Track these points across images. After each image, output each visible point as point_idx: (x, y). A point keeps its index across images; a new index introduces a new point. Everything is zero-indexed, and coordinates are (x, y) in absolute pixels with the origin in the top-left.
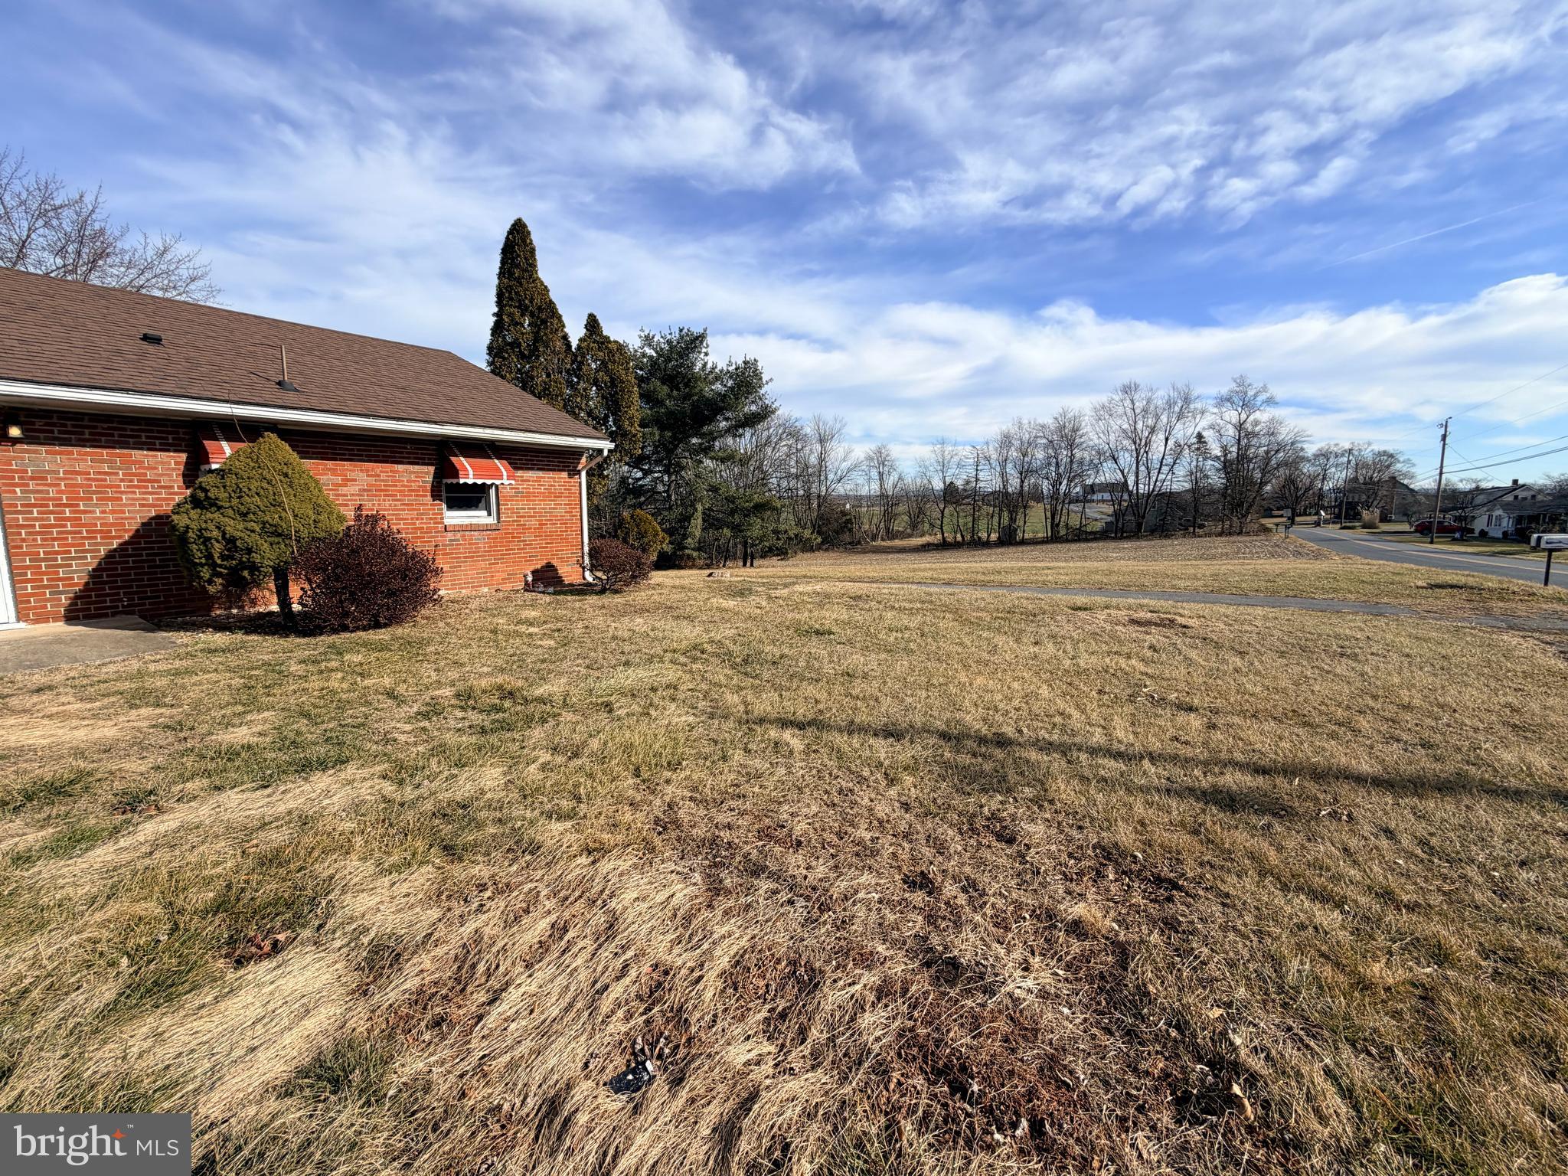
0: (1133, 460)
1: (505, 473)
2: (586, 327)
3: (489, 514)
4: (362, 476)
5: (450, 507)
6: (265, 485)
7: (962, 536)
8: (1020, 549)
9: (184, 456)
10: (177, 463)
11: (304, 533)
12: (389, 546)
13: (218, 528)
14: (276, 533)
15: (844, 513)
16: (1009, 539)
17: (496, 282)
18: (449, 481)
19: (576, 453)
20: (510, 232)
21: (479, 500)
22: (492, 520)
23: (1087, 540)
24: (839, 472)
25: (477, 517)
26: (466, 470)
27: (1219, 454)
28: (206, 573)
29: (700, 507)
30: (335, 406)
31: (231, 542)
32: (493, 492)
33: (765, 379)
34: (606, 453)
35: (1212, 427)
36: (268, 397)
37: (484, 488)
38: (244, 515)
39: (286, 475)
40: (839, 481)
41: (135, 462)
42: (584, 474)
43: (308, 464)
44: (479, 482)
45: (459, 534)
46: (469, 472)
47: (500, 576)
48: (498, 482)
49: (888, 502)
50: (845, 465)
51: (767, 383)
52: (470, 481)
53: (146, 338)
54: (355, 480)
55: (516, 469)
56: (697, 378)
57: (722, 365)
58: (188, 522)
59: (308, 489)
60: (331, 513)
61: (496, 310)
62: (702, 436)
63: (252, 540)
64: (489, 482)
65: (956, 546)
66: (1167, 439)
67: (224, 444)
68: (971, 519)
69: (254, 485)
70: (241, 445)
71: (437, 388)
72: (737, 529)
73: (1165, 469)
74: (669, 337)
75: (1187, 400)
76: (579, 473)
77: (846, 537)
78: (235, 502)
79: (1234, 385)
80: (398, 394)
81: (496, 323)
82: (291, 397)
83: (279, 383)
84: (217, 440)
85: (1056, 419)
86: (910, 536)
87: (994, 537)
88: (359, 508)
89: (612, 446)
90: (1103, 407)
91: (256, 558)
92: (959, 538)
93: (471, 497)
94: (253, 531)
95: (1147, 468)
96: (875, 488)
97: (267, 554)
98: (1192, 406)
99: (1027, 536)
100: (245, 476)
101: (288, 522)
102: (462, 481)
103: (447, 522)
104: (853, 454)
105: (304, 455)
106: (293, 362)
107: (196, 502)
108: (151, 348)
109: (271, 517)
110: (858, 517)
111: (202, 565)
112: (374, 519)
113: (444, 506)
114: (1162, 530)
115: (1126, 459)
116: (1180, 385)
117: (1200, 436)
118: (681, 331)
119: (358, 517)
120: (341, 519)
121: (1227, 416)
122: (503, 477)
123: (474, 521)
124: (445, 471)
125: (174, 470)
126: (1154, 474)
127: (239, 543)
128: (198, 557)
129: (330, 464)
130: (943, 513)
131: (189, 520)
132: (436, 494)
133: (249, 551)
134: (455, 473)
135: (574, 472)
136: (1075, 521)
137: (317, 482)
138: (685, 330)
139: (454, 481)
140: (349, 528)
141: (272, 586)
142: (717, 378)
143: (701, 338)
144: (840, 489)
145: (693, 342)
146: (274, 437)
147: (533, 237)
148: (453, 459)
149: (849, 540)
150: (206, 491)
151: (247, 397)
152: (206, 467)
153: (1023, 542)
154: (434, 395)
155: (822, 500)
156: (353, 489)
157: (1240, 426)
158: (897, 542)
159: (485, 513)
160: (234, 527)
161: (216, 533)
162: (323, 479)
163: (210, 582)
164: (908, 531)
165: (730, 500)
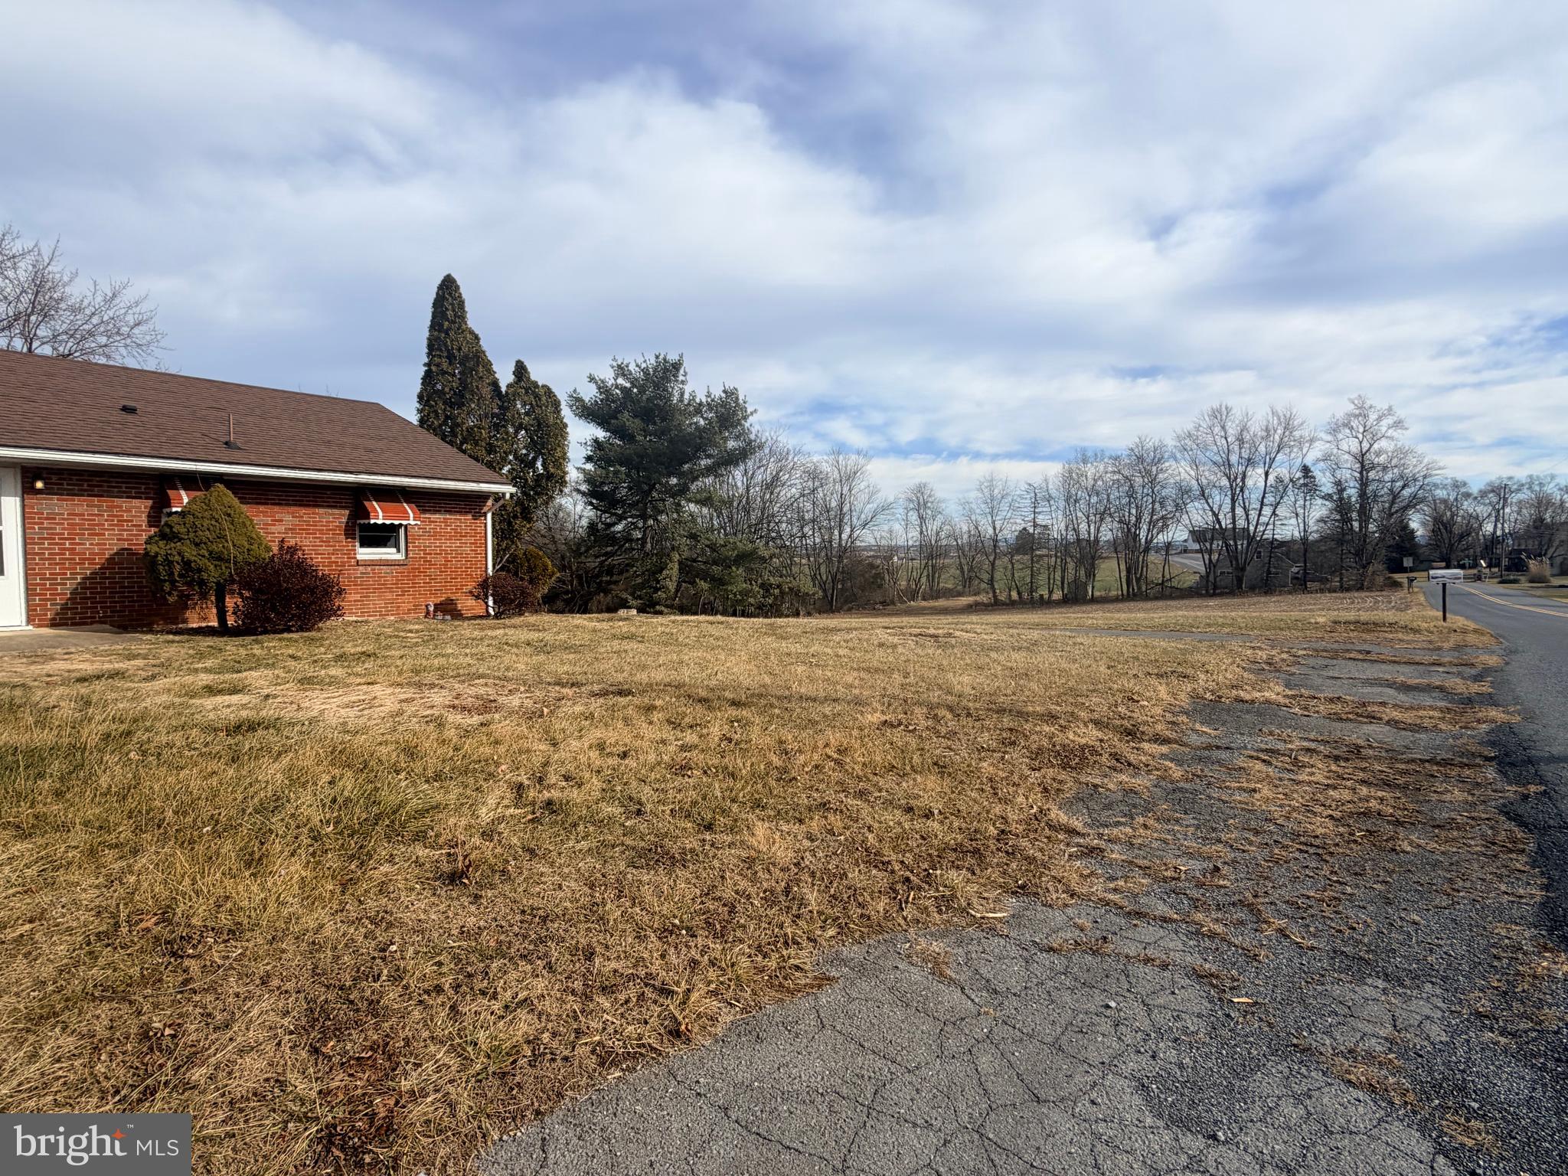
0: (1228, 500)
1: (411, 515)
2: (514, 373)
3: (399, 551)
4: (288, 518)
5: (362, 546)
6: (213, 522)
7: (1019, 593)
8: (1088, 608)
9: (150, 503)
10: (145, 507)
11: (240, 558)
12: (303, 569)
13: (179, 554)
14: (218, 558)
15: (872, 566)
16: (1076, 597)
17: (427, 334)
18: (362, 522)
19: (483, 497)
20: (441, 287)
21: (388, 539)
22: (400, 556)
23: (1171, 597)
24: (863, 516)
25: (388, 553)
26: (377, 512)
27: (1330, 492)
28: (167, 587)
29: (676, 557)
30: (269, 461)
31: (187, 564)
32: (402, 531)
33: (749, 410)
34: (508, 496)
35: (1326, 458)
36: (218, 456)
37: (394, 529)
38: (197, 545)
39: (229, 515)
40: (864, 526)
41: (117, 507)
42: (489, 516)
43: (244, 508)
44: (388, 522)
45: (369, 568)
46: (379, 515)
47: (405, 606)
48: (404, 523)
49: (931, 553)
50: (871, 506)
51: (752, 413)
52: (380, 522)
53: (125, 409)
54: (282, 521)
55: (424, 511)
56: (674, 409)
57: (701, 397)
58: (157, 549)
59: (243, 526)
60: (260, 544)
61: (426, 360)
62: (680, 475)
63: (203, 562)
64: (396, 522)
65: (1010, 605)
66: (1267, 474)
67: (183, 493)
68: (1029, 572)
69: (206, 523)
70: (198, 493)
71: (359, 441)
72: (718, 582)
73: (1267, 511)
74: (644, 365)
75: (1288, 427)
76: (485, 515)
77: (878, 596)
78: (192, 535)
79: (1353, 406)
80: (323, 448)
81: (426, 372)
82: (237, 455)
83: (226, 443)
84: (177, 489)
85: (1132, 450)
86: (960, 594)
87: (1057, 595)
88: (283, 541)
89: (513, 490)
90: (1190, 435)
91: (205, 576)
92: (1014, 595)
93: (382, 536)
94: (204, 556)
95: (1244, 508)
96: (913, 537)
97: (213, 574)
98: (1297, 434)
99: (1097, 594)
100: (200, 515)
101: (228, 550)
102: (372, 522)
103: (359, 557)
104: (879, 495)
105: (243, 501)
106: (237, 423)
107: (163, 536)
108: (130, 417)
109: (217, 547)
110: (892, 572)
111: (165, 581)
112: (293, 550)
113: (357, 544)
114: (1266, 586)
115: (1220, 500)
116: (1280, 410)
117: (1306, 470)
118: (657, 357)
119: (281, 548)
120: (268, 549)
121: (1344, 446)
122: (410, 517)
123: (384, 557)
124: (359, 512)
125: (143, 512)
126: (1253, 515)
127: (193, 565)
128: (164, 575)
129: (262, 508)
130: (993, 564)
131: (159, 548)
132: (349, 532)
133: (199, 570)
134: (366, 515)
135: (479, 515)
136: (1155, 574)
137: (252, 520)
138: (661, 357)
139: (366, 522)
140: (273, 556)
141: (213, 598)
142: (698, 410)
143: (677, 366)
144: (867, 538)
145: (668, 371)
146: (221, 486)
147: (462, 290)
148: (366, 503)
149: (879, 599)
150: (171, 527)
151: (203, 456)
152: (168, 510)
153: (1094, 600)
154: (355, 447)
155: (843, 551)
156: (279, 528)
157: (1361, 457)
158: (942, 603)
159: (394, 550)
160: (190, 552)
161: (177, 558)
162: (256, 520)
163: (170, 594)
164: (960, 588)
165: (713, 547)
